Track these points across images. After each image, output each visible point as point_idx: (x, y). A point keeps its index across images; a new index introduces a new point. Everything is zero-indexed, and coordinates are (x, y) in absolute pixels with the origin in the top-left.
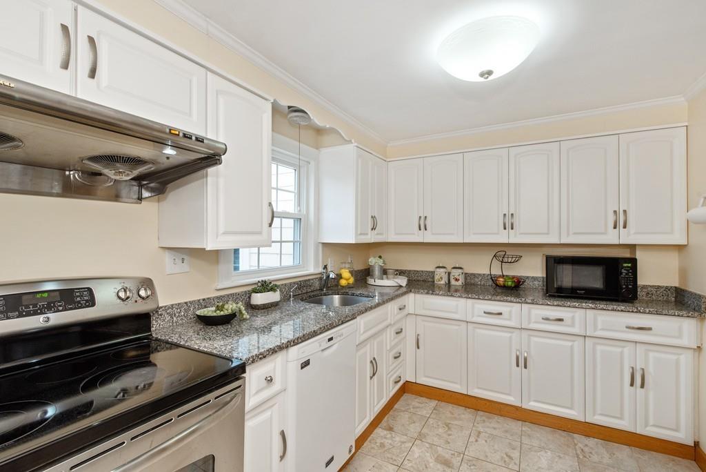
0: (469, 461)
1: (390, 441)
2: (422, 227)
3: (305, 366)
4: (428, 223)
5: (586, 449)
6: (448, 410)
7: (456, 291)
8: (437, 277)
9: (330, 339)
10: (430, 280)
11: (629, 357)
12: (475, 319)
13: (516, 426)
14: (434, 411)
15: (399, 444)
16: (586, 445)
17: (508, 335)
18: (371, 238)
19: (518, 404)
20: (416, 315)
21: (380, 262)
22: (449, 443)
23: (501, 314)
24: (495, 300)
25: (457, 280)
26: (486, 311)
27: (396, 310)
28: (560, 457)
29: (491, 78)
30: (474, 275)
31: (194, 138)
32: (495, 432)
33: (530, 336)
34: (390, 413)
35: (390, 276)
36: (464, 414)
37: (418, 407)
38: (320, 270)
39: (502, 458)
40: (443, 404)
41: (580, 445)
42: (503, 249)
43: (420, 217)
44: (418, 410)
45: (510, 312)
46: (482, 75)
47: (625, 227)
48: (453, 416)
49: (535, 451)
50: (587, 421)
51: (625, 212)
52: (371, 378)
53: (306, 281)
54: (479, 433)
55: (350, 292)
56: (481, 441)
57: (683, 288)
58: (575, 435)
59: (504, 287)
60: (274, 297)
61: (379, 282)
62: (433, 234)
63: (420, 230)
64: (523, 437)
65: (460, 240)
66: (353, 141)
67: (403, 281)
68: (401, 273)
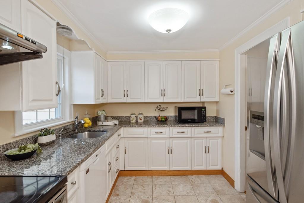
0: (155, 198)
1: (119, 201)
2: (126, 95)
3: (88, 172)
4: (128, 93)
5: (193, 180)
6: (140, 179)
7: (141, 124)
8: (131, 119)
9: (97, 156)
10: (128, 120)
11: (205, 143)
12: (152, 136)
13: (168, 178)
14: (135, 181)
15: (124, 201)
16: (193, 179)
17: (164, 141)
18: (101, 101)
19: (168, 169)
20: (124, 138)
21: (104, 113)
22: (145, 193)
23: (162, 133)
24: (160, 127)
25: (141, 119)
26: (156, 132)
27: (117, 137)
28: (186, 186)
29: (170, 32)
30: (147, 117)
31: (31, 41)
32: (161, 183)
33: (173, 140)
34: (115, 188)
35: (109, 120)
36: (147, 179)
37: (127, 182)
38: (72, 119)
39: (167, 192)
40: (138, 177)
41: (190, 179)
42: (160, 105)
43: (125, 90)
44: (127, 183)
45: (165, 131)
46: (167, 31)
47: (202, 95)
48: (143, 181)
49: (177, 186)
50: (192, 169)
51: (202, 89)
52: (109, 172)
53: (66, 126)
54: (156, 185)
55: (92, 130)
56: (157, 188)
57: (217, 116)
58: (188, 176)
59: (161, 121)
60: (52, 137)
61: (105, 124)
62: (131, 98)
63: (125, 96)
64: (172, 182)
65: (143, 101)
66: (93, 49)
67: (117, 122)
68: (114, 118)
